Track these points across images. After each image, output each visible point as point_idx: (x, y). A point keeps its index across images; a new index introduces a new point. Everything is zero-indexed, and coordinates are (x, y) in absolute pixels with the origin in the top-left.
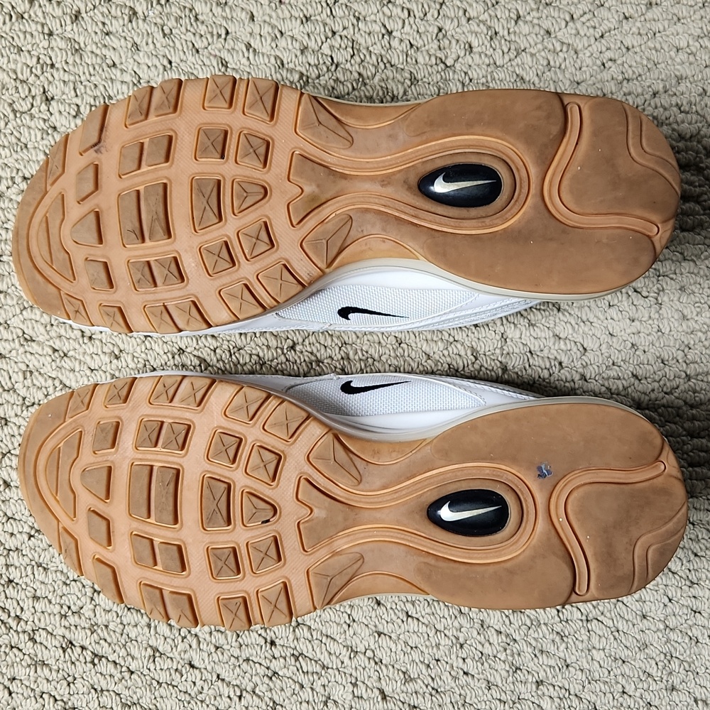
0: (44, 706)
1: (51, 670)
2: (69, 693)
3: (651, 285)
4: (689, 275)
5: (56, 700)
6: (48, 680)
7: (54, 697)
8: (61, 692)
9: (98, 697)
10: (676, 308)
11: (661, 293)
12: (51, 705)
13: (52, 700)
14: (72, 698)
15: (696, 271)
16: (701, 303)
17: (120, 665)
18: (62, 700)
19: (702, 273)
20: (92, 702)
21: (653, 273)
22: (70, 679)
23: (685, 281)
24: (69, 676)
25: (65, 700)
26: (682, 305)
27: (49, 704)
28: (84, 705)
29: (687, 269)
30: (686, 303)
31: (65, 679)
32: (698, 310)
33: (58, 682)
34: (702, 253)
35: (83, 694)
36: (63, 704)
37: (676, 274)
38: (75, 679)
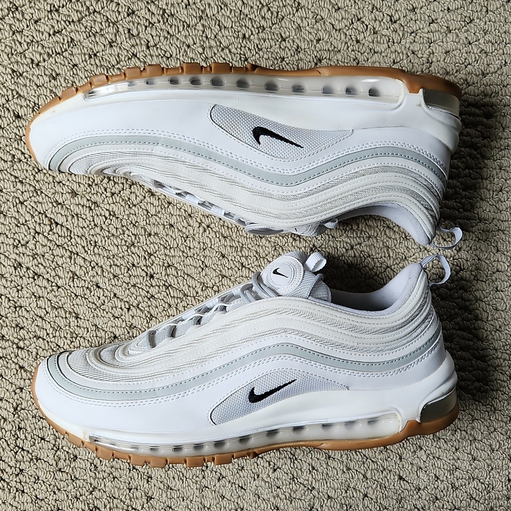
0: (2, 303)
1: (6, 280)
2: (18, 296)
3: (424, 49)
4: (452, 43)
5: (9, 300)
6: (5, 287)
7: (9, 298)
8: (13, 295)
9: (36, 301)
10: (442, 66)
11: (431, 55)
12: (6, 302)
13: (7, 300)
14: (19, 300)
15: (457, 40)
16: (460, 63)
17: (51, 281)
18: (13, 301)
19: (461, 41)
20: (32, 304)
21: (426, 40)
22: (19, 288)
23: (449, 47)
24: (19, 286)
25: (15, 300)
26: (446, 64)
27: (5, 302)
28: (28, 305)
29: (451, 39)
30: (449, 63)
31: (16, 287)
32: (457, 68)
33: (11, 289)
34: (463, 27)
35: (27, 298)
36: (14, 303)
37: (443, 42)
38: (22, 288)
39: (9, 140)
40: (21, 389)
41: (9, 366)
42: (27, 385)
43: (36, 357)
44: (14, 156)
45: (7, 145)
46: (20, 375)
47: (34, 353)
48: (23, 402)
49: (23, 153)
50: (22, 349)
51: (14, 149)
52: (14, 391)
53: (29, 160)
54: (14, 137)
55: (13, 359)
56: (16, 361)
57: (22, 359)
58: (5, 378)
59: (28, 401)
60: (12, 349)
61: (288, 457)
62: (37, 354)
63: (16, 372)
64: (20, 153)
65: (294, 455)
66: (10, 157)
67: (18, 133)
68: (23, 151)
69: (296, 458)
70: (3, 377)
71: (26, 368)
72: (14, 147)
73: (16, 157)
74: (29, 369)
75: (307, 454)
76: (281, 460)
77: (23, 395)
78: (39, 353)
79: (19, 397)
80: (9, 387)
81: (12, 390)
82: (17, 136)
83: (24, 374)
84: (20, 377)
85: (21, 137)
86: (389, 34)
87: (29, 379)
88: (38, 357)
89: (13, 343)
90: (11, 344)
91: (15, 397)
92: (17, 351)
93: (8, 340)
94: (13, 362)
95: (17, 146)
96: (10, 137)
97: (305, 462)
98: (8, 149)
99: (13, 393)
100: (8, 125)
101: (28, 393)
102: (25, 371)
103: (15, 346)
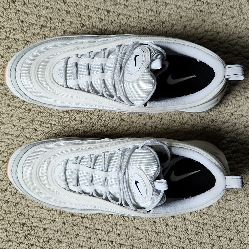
39: (47, 117)
40: (90, 238)
41: (80, 228)
42: (92, 235)
43: (92, 220)
44: (51, 124)
45: (46, 120)
46: (87, 231)
47: (91, 218)
48: (93, 244)
49: (55, 121)
50: (84, 218)
51: (50, 121)
52: (87, 240)
53: (59, 123)
54: (48, 115)
55: (81, 224)
56: (83, 225)
57: (86, 223)
58: (80, 235)
59: (95, 243)
60: (79, 219)
61: (235, 232)
62: (92, 218)
63: (84, 230)
64: (54, 121)
65: (238, 230)
66: (50, 125)
67: (50, 112)
68: (55, 119)
69: (239, 231)
70: (79, 235)
71: (89, 227)
72: (50, 119)
73: (52, 124)
74: (90, 227)
75: (244, 227)
76: (232, 235)
77: (92, 241)
78: (93, 217)
79: (90, 243)
80: (84, 239)
81: (85, 240)
82: (50, 114)
83: (89, 230)
84: (87, 232)
85: (52, 114)
86: (215, 2)
87: (92, 232)
88: (93, 219)
89: (79, 216)
90: (78, 217)
91: (88, 243)
92: (82, 220)
93: (76, 215)
94: (82, 226)
95: (51, 119)
96: (47, 115)
97: (245, 232)
98: (47, 121)
99: (87, 242)
100: (44, 110)
101: (94, 239)
102: (89, 228)
103: (80, 218)
